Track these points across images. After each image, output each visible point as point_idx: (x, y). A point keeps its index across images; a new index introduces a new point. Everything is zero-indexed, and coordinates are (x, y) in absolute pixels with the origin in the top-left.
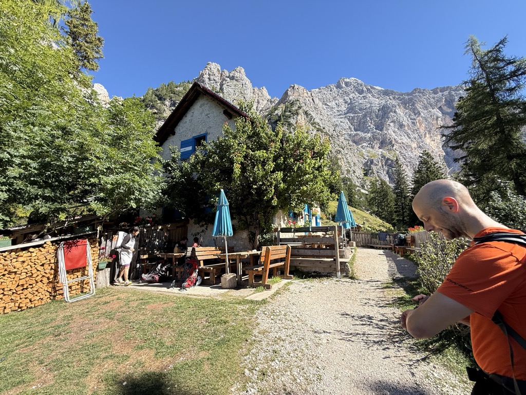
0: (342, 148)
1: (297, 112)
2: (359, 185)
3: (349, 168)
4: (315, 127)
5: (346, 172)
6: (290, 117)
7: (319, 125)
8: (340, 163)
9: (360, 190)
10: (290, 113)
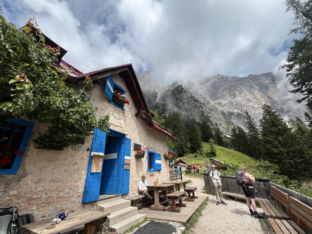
0: (211, 110)
1: (181, 92)
2: (225, 132)
3: (217, 122)
6: (177, 94)
7: (195, 98)
9: (226, 135)
10: (177, 92)
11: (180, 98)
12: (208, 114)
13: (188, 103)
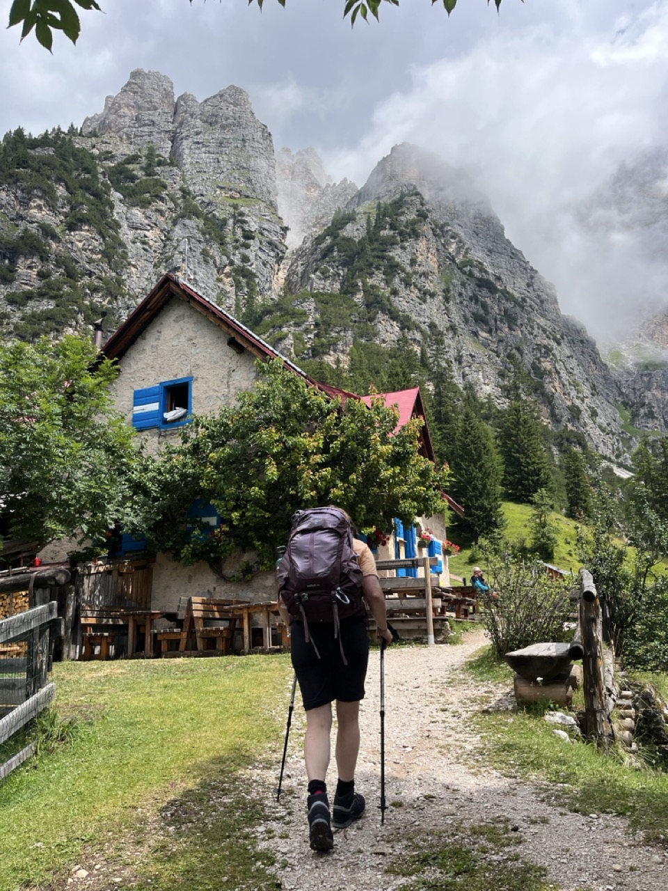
0: (555, 339)
1: (414, 231)
2: (608, 453)
3: (578, 402)
4: (471, 274)
5: (566, 415)
6: (393, 244)
7: (482, 270)
8: (549, 388)
9: (611, 470)
10: (391, 233)
11: (408, 269)
12: (538, 359)
13: (447, 299)
